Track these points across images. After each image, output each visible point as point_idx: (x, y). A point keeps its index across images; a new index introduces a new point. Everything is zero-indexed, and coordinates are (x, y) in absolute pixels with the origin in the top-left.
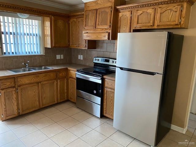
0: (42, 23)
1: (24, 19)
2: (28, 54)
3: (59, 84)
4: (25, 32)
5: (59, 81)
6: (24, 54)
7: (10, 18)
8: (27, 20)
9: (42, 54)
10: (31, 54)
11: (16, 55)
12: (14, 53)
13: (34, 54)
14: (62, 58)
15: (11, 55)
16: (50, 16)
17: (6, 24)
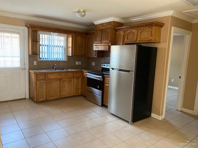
0: (66, 39)
1: (55, 36)
2: (55, 60)
3: (75, 81)
4: (55, 45)
5: (75, 79)
6: (53, 60)
7: (46, 35)
8: (57, 36)
9: (65, 60)
10: (58, 60)
11: (48, 60)
12: (47, 59)
13: (60, 60)
14: (80, 64)
15: (45, 60)
16: (72, 34)
17: (43, 39)
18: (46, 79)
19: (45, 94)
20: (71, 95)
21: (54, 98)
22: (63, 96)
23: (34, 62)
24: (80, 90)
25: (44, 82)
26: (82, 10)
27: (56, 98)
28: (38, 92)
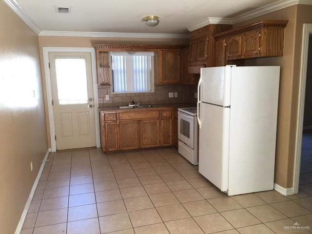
5: (162, 121)
8: (137, 56)
11: (125, 93)
14: (176, 96)
18: (118, 121)
19: (116, 141)
20: (157, 146)
21: (131, 148)
22: (144, 147)
23: (106, 96)
24: (171, 138)
25: (115, 125)
26: (152, 17)
27: (133, 148)
28: (107, 139)
